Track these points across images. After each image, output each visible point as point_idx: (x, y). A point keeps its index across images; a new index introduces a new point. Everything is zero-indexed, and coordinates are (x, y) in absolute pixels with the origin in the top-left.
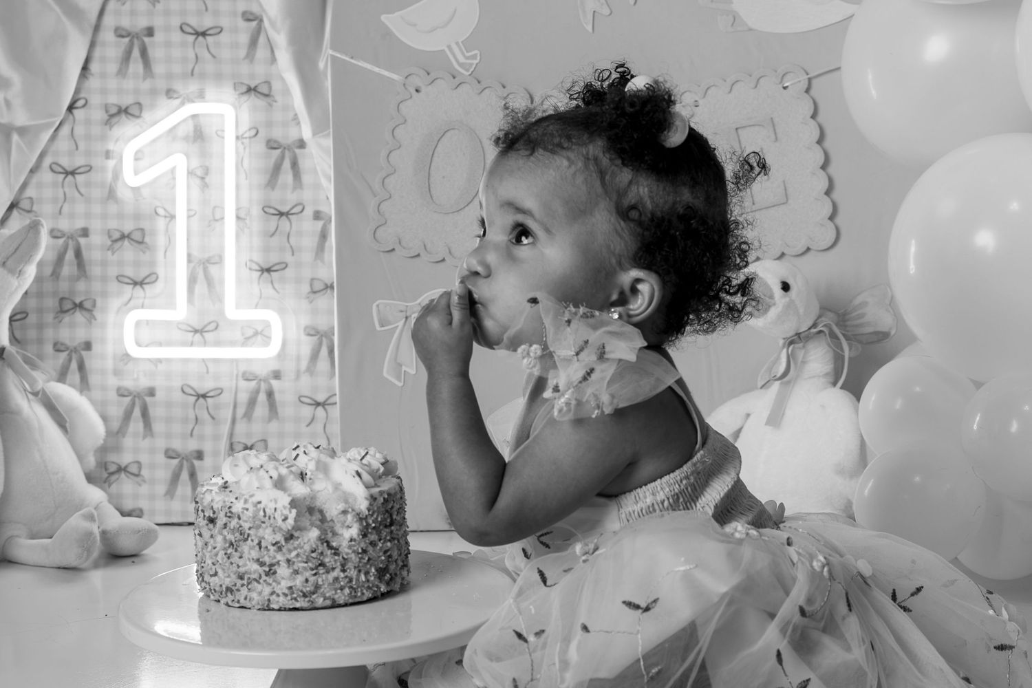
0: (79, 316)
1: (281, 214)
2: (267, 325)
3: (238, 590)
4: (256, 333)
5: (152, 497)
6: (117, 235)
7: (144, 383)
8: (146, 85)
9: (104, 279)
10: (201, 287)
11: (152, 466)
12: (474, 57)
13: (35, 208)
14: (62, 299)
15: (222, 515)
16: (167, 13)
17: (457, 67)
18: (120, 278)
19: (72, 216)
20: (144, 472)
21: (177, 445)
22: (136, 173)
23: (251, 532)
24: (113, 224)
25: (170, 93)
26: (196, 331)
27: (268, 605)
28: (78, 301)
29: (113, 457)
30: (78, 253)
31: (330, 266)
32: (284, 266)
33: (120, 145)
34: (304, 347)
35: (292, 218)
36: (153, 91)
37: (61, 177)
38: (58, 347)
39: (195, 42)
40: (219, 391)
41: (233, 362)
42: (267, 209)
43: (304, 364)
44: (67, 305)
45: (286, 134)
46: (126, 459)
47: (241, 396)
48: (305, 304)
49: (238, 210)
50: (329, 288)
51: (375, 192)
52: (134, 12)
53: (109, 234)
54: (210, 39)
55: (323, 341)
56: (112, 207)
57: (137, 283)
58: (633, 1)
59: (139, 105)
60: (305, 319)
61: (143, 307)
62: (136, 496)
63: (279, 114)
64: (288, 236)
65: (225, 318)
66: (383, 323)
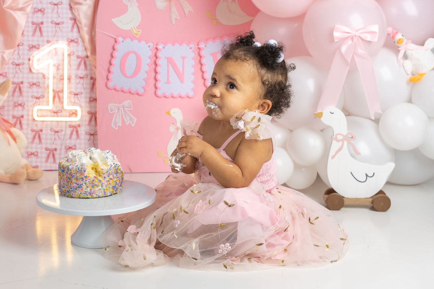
0: (20, 108)
1: (81, 78)
2: (76, 111)
3: (71, 192)
4: (73, 113)
5: (41, 162)
6: (31, 84)
7: (39, 128)
8: (41, 39)
9: (28, 97)
10: (57, 99)
11: (41, 153)
12: (139, 32)
13: (7, 75)
14: (15, 103)
15: (66, 169)
16: (47, 18)
17: (134, 35)
18: (33, 97)
19: (18, 78)
20: (39, 155)
21: (49, 146)
22: (38, 65)
23: (74, 175)
24: (30, 80)
25: (48, 42)
26: (55, 113)
27: (79, 197)
28: (20, 103)
29: (30, 150)
30: (20, 89)
31: (96, 93)
32: (82, 93)
33: (33, 57)
34: (87, 117)
35: (84, 79)
36: (43, 41)
37: (15, 66)
38: (14, 117)
39: (55, 26)
40: (62, 131)
41: (66, 122)
42: (77, 76)
43: (87, 123)
44: (16, 104)
45: (83, 54)
46: (34, 150)
47: (69, 132)
48: (88, 105)
49: (68, 76)
50: (95, 100)
51: (109, 71)
52: (37, 17)
53: (29, 83)
54: (60, 26)
55: (93, 116)
56: (30, 75)
57: (37, 98)
58: (186, 15)
59: (39, 45)
60: (88, 109)
61: (39, 105)
62: (36, 162)
63: (80, 48)
64: (83, 84)
65: (64, 109)
66: (111, 111)
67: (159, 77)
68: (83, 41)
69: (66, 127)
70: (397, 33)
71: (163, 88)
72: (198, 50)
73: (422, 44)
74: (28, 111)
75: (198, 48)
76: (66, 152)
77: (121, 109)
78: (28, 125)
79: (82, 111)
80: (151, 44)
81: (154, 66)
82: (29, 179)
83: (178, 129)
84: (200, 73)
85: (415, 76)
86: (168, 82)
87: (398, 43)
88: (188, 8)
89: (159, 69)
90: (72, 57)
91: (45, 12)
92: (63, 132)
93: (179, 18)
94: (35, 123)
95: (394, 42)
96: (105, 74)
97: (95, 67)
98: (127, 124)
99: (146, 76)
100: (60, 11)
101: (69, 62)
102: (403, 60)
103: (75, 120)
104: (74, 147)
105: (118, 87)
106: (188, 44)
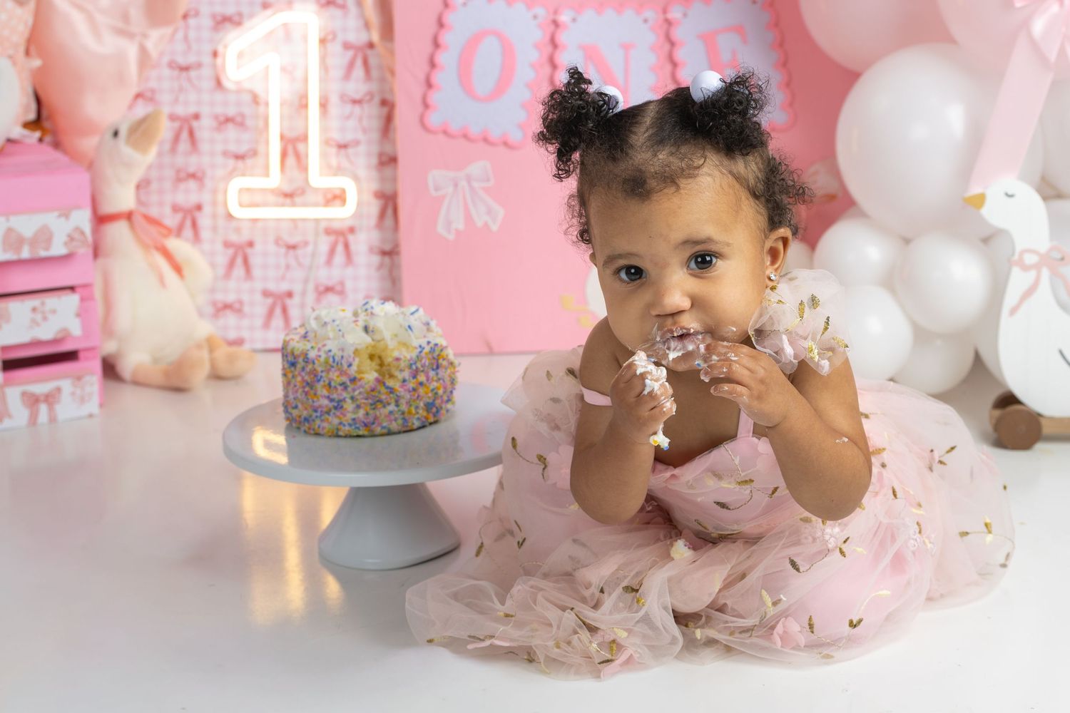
0: (192, 184)
1: (355, 102)
2: (343, 191)
4: (335, 197)
5: (252, 328)
6: (222, 119)
7: (245, 237)
9: (213, 154)
10: (291, 160)
11: (252, 304)
13: (156, 97)
14: (178, 171)
18: (226, 153)
19: (186, 104)
20: (246, 309)
21: (272, 286)
22: (237, 68)
24: (219, 110)
25: (265, 5)
26: (286, 195)
28: (191, 171)
29: (220, 297)
30: (191, 133)
31: (394, 143)
32: (357, 143)
33: (226, 47)
34: (374, 207)
35: (365, 105)
36: (251, 4)
37: (176, 73)
38: (176, 208)
40: (306, 243)
41: (317, 221)
42: (343, 98)
43: (373, 221)
44: (183, 175)
45: (360, 37)
46: (231, 298)
47: (324, 246)
48: (374, 174)
49: (320, 97)
50: (393, 160)
51: (429, 85)
53: (216, 117)
55: (389, 203)
56: (219, 97)
57: (239, 157)
59: (240, 15)
60: (374, 186)
61: (243, 175)
62: (239, 328)
63: (353, 22)
64: (360, 119)
65: (310, 186)
66: (437, 189)
69: (317, 234)
72: (666, 25)
74: (215, 192)
75: (666, 20)
76: (318, 300)
77: (463, 187)
78: (214, 229)
79: (360, 192)
80: (540, 11)
81: (548, 70)
82: (217, 376)
90: (329, 45)
92: (310, 249)
94: (233, 224)
96: (417, 90)
97: (392, 73)
98: (479, 224)
99: (526, 95)
101: (323, 59)
103: (342, 214)
104: (338, 288)
105: (455, 127)
106: (639, 9)
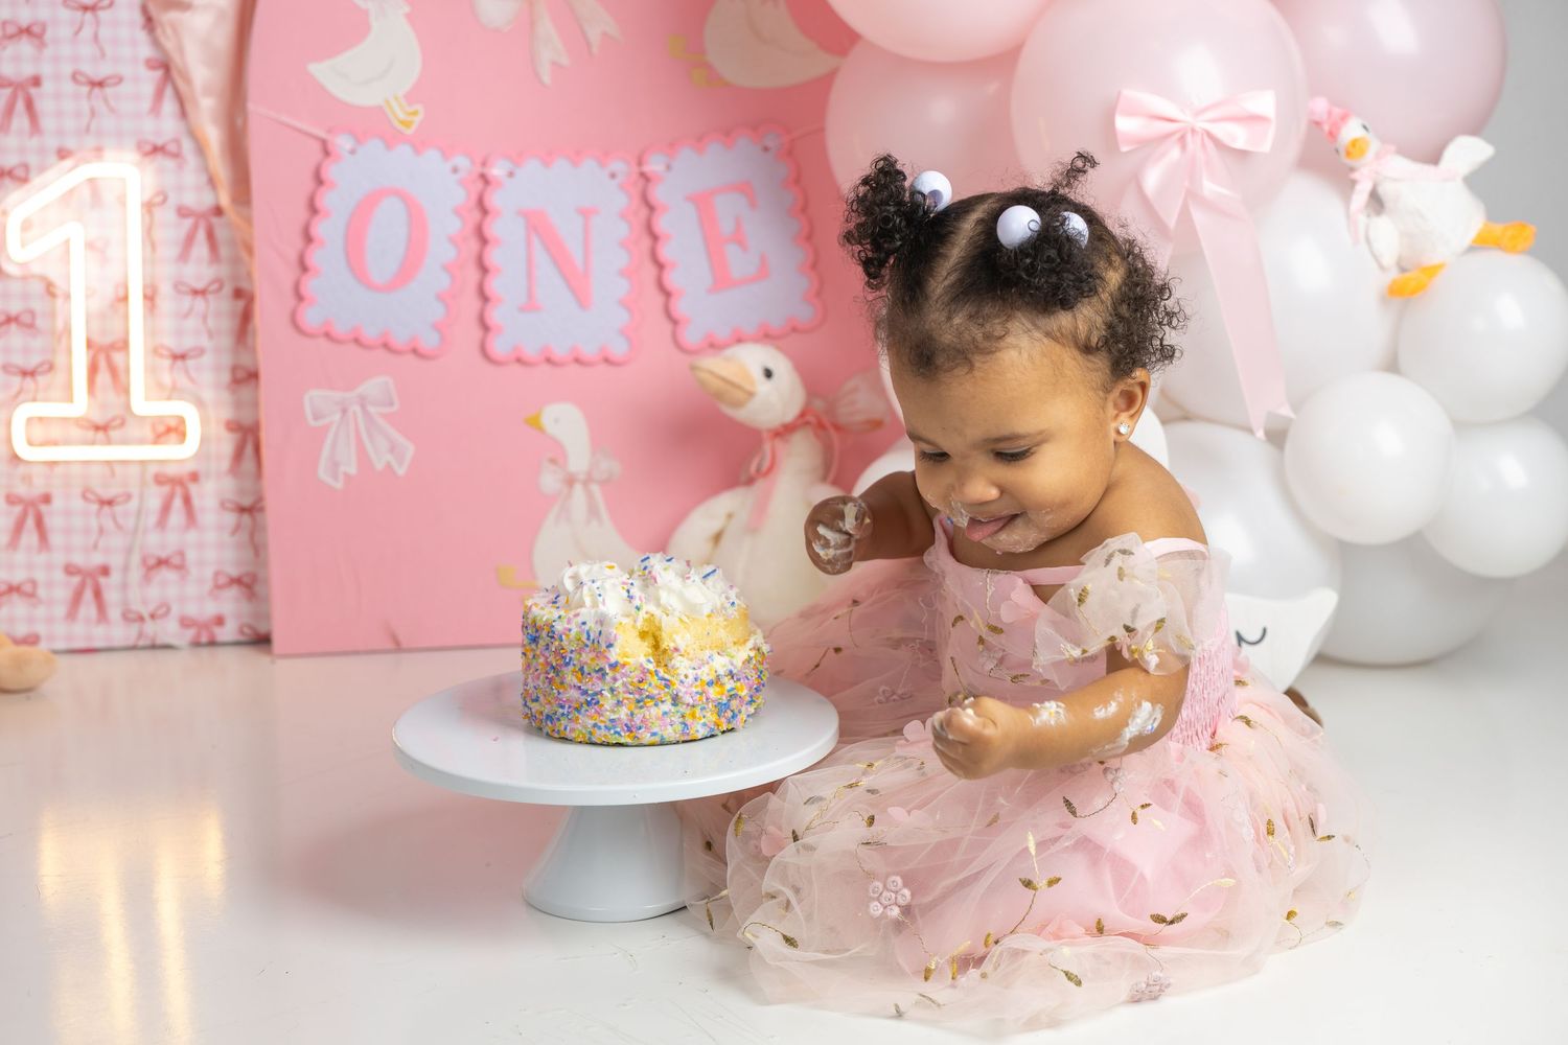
1: (195, 292)
2: (181, 421)
4: (169, 430)
5: (50, 620)
6: (2, 318)
7: (39, 487)
8: (34, 142)
10: (103, 377)
11: (50, 584)
16: (56, 59)
17: (398, 125)
18: (8, 368)
20: (42, 592)
21: (78, 559)
22: (23, 244)
25: (63, 154)
26: (97, 428)
29: (3, 576)
31: (253, 351)
32: (201, 352)
34: (226, 444)
35: (211, 297)
36: (42, 151)
39: (90, 93)
40: (128, 497)
41: (143, 463)
42: (178, 286)
43: (225, 464)
45: (202, 199)
46: (18, 577)
47: (154, 502)
48: (226, 396)
49: (145, 287)
50: (253, 376)
51: (304, 267)
52: (17, 59)
54: (109, 91)
55: (247, 438)
57: (27, 373)
58: (595, 49)
59: (26, 167)
60: (227, 413)
61: (34, 400)
62: (31, 620)
63: (191, 176)
64: (205, 318)
65: (132, 413)
66: (316, 417)
67: (495, 285)
68: (201, 150)
69: (143, 483)
70: (1344, 118)
71: (514, 330)
72: (641, 183)
73: (1434, 158)
75: (643, 175)
76: (147, 578)
77: (355, 413)
79: (204, 422)
80: (462, 162)
81: (473, 245)
83: (570, 481)
84: (650, 271)
85: (1407, 275)
86: (530, 306)
87: (1348, 154)
88: (600, 25)
89: (494, 256)
90: (158, 213)
91: (48, 36)
92: (133, 504)
93: (565, 61)
94: (21, 469)
95: (1337, 151)
96: (287, 276)
97: (250, 250)
98: (379, 466)
99: (444, 282)
100: (104, 32)
101: (148, 231)
102: (1369, 216)
103: (178, 454)
104: (176, 560)
105: (341, 328)
106: (603, 158)
